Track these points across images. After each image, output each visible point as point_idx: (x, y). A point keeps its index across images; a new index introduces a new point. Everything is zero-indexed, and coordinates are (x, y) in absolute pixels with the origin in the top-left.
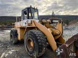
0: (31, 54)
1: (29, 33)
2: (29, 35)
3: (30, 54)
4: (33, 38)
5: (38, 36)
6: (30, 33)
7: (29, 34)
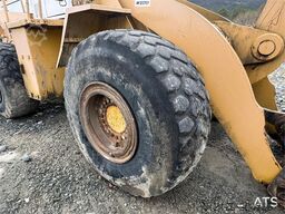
0: (115, 176)
1: (90, 51)
2: (95, 66)
3: (109, 178)
4: (129, 86)
5: (164, 73)
6: (99, 51)
7: (95, 57)
